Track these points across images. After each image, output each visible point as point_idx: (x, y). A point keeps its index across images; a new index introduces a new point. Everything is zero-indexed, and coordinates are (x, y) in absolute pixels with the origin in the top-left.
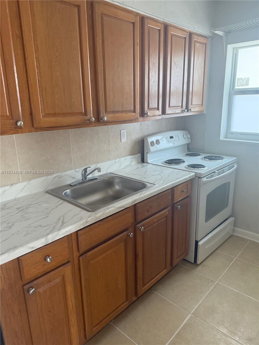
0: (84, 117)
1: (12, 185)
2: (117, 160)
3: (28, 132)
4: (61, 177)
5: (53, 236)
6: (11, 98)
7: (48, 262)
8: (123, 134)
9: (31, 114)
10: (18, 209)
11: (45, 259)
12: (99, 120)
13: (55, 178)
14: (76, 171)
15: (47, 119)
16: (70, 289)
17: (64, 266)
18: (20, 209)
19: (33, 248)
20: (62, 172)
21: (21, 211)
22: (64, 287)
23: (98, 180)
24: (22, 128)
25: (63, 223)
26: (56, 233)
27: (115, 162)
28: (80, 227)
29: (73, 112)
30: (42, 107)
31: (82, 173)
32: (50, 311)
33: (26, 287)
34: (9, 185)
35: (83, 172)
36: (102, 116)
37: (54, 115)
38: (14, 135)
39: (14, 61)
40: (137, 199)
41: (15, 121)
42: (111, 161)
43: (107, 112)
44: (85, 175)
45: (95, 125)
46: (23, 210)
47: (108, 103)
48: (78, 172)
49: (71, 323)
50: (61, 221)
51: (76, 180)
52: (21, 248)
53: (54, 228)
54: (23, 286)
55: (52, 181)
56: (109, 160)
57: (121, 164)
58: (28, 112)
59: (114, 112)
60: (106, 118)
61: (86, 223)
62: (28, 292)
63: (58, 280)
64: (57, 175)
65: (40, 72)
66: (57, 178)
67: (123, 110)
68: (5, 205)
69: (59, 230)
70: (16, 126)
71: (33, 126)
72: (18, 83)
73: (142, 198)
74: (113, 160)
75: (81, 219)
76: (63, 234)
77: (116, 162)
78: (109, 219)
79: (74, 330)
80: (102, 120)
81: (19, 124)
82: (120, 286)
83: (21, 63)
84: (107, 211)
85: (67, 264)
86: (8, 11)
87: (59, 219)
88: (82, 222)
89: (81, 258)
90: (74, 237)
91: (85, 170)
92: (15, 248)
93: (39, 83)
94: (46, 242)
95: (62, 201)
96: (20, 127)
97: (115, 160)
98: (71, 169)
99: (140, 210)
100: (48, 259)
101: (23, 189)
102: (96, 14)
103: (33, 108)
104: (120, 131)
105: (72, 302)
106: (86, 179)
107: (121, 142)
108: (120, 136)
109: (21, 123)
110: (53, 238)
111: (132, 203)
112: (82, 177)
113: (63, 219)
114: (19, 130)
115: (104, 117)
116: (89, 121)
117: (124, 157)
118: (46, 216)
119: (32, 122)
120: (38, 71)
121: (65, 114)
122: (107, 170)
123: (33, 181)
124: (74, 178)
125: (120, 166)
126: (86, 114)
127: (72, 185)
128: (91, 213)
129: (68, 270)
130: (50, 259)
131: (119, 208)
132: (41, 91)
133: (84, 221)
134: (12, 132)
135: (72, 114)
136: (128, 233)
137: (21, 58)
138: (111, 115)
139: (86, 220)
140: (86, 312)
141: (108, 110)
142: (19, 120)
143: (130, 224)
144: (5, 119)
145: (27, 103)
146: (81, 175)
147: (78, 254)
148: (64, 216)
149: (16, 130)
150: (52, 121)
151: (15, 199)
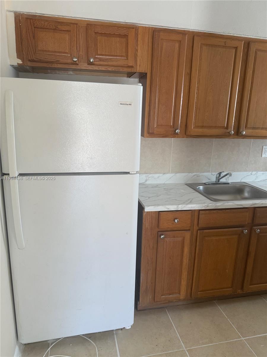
0: (225, 130)
1: (164, 174)
2: (254, 173)
3: (182, 138)
4: (199, 176)
5: (182, 206)
6: (175, 114)
7: (175, 222)
8: (265, 150)
9: (186, 125)
10: (164, 189)
11: (174, 220)
12: (238, 134)
13: (194, 176)
14: (212, 174)
15: (196, 130)
16: (186, 250)
17: (186, 231)
18: (166, 189)
19: (168, 209)
20: (201, 172)
21: (166, 190)
22: (183, 247)
23: (229, 185)
24: (178, 134)
25: (191, 202)
26: (184, 205)
27: (251, 174)
28: (202, 208)
29: (217, 126)
30: (194, 121)
31: (216, 176)
32: (171, 258)
33: (160, 233)
34: (162, 173)
35: (218, 175)
36: (241, 130)
37: (202, 127)
38: (173, 138)
39: (182, 90)
40: (258, 204)
41: (175, 129)
42: (247, 173)
43: (247, 128)
44: (219, 178)
45: (234, 137)
46: (168, 190)
47: (249, 120)
48: (214, 175)
49: (183, 276)
50: (190, 200)
51: (210, 181)
52: (162, 206)
53: (184, 203)
54: (158, 232)
55: (191, 178)
56: (246, 171)
57: (257, 177)
58: (184, 124)
59: (254, 128)
60: (244, 132)
61: (207, 207)
62: (160, 236)
63: (180, 239)
64: (196, 174)
65: (198, 97)
66: (196, 176)
67: (263, 127)
68: (157, 185)
69: (187, 204)
70: (175, 133)
71: (186, 134)
72: (182, 105)
73: (262, 204)
74: (249, 172)
75: (204, 203)
76: (189, 208)
77: (253, 174)
78: (227, 211)
79: (184, 283)
80: (241, 134)
81: (177, 131)
82: (227, 271)
83: (187, 91)
84: (227, 204)
85: (188, 231)
86: (185, 59)
87: (189, 200)
88: (204, 205)
89: (199, 231)
90: (196, 214)
91: (220, 174)
92: (158, 205)
93: (196, 104)
94: (177, 208)
95: (195, 191)
96: (177, 134)
97: (252, 172)
98: (209, 171)
99: (259, 214)
100: (176, 220)
101: (171, 178)
102: (251, 51)
103: (188, 121)
104: (263, 146)
105: (186, 261)
106: (219, 181)
107: (261, 156)
108: (261, 151)
109: (178, 131)
110: (182, 208)
111: (251, 205)
112: (216, 180)
113: (192, 200)
114: (176, 136)
115: (243, 131)
116: (229, 133)
117: (262, 171)
118: (181, 196)
119: (186, 131)
120: (197, 96)
121: (210, 127)
122: (242, 179)
123: (178, 175)
124: (209, 179)
125: (256, 179)
126: (227, 128)
127: (206, 184)
128: (213, 202)
129: (188, 235)
130: (177, 221)
131: (238, 205)
132: (196, 110)
133: (206, 204)
134: (172, 136)
135: (216, 127)
136: (243, 230)
137: (187, 88)
138: (250, 131)
139: (207, 204)
140: (195, 275)
141: (248, 126)
142: (178, 129)
143: (247, 223)
144: (169, 127)
145: (185, 118)
146: (215, 178)
147: (198, 228)
148: (192, 199)
149: (174, 135)
150: (200, 131)
151: (164, 184)
